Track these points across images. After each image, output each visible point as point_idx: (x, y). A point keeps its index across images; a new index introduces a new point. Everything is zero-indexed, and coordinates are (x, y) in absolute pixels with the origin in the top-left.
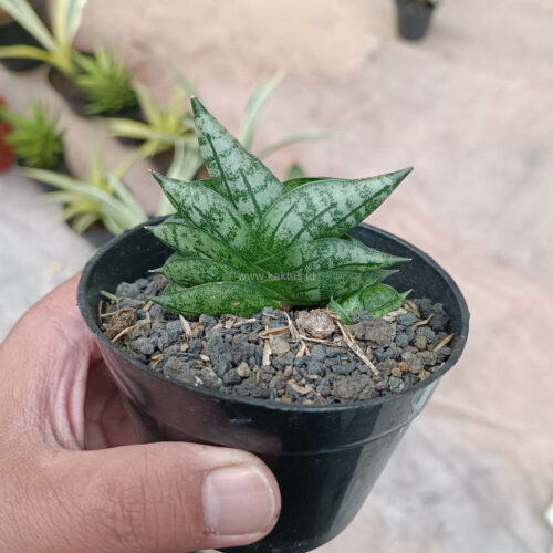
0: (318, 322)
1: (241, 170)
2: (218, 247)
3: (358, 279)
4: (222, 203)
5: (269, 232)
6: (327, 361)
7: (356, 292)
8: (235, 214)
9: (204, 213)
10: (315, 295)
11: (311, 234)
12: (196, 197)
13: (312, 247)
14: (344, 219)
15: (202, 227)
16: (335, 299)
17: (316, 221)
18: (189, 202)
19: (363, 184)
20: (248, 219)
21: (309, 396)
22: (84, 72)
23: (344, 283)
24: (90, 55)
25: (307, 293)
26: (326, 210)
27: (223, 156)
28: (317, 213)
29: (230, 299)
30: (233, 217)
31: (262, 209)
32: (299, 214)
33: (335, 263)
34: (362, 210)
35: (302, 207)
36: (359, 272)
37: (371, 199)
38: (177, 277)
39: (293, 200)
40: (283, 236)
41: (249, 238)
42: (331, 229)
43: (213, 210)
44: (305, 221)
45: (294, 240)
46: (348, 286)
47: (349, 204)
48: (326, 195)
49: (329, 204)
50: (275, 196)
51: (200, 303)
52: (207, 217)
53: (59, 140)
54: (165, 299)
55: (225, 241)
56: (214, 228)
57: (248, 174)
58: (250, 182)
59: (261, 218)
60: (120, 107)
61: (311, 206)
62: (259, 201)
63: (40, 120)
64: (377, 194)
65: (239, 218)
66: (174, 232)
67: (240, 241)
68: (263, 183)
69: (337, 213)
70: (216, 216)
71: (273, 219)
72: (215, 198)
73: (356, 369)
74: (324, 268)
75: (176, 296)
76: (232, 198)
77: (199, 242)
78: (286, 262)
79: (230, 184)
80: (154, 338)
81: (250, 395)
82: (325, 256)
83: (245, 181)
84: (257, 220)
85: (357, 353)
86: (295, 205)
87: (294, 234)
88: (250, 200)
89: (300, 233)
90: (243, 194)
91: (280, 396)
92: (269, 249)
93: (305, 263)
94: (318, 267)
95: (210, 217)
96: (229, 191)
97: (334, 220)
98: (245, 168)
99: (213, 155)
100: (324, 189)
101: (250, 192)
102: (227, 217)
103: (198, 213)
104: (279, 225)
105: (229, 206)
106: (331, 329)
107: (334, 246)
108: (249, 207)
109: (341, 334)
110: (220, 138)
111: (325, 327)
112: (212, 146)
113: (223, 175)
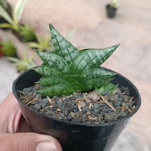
0: (94, 96)
1: (66, 46)
2: (58, 73)
3: (103, 81)
4: (59, 58)
5: (75, 67)
6: (99, 108)
7: (102, 85)
8: (64, 61)
9: (53, 62)
10: (90, 87)
11: (89, 66)
12: (51, 57)
13: (89, 71)
14: (100, 61)
15: (53, 67)
16: (97, 88)
17: (91, 62)
18: (48, 58)
19: (105, 50)
20: (69, 62)
21: (96, 121)
23: (100, 82)
25: (88, 86)
26: (94, 58)
27: (60, 42)
28: (91, 60)
29: (63, 90)
31: (73, 59)
32: (85, 60)
33: (97, 76)
34: (105, 58)
35: (86, 58)
36: (104, 78)
37: (108, 54)
38: (44, 84)
39: (83, 55)
40: (80, 67)
41: (69, 69)
42: (95, 64)
43: (57, 60)
44: (87, 62)
45: (84, 69)
46: (100, 83)
47: (101, 56)
48: (93, 53)
49: (94, 56)
50: (77, 55)
51: (53, 92)
52: (55, 63)
54: (41, 91)
55: (61, 70)
56: (57, 66)
58: (69, 50)
59: (73, 62)
61: (89, 57)
62: (72, 57)
65: (65, 62)
66: (43, 69)
67: (66, 70)
68: (73, 51)
69: (97, 59)
70: (58, 62)
71: (77, 62)
72: (57, 57)
73: (109, 110)
74: (93, 78)
75: (45, 90)
76: (63, 56)
77: (52, 72)
79: (62, 51)
80: (40, 104)
81: (76, 122)
82: (94, 74)
83: (68, 50)
84: (71, 63)
85: (108, 105)
86: (84, 57)
87: (84, 67)
88: (69, 56)
89: (86, 66)
90: (67, 54)
91: (86, 122)
92: (75, 72)
93: (87, 76)
94: (91, 77)
96: (62, 54)
97: (96, 61)
98: (67, 46)
99: (56, 42)
100: (93, 51)
101: (69, 53)
102: (61, 62)
103: (51, 62)
104: (79, 64)
105: (62, 59)
106: (99, 98)
107: (96, 70)
108: (69, 59)
109: (103, 100)
110: (59, 36)
111: (97, 98)
112: (56, 39)
113: (60, 49)
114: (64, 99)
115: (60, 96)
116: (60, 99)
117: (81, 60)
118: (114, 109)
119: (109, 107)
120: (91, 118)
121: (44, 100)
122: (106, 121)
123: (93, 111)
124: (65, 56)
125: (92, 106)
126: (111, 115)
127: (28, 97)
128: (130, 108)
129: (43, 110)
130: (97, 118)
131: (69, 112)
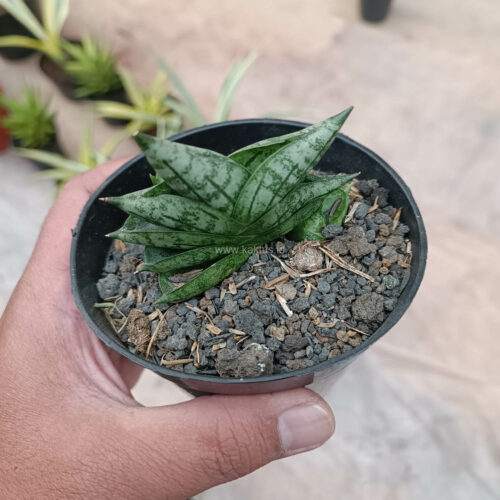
1: (206, 177)
4: (190, 206)
5: (245, 213)
8: (209, 210)
11: (280, 197)
13: (283, 205)
14: (305, 173)
15: (177, 229)
17: (284, 186)
20: (222, 210)
22: (72, 59)
24: (77, 43)
26: (290, 174)
27: (186, 173)
28: (283, 180)
30: (210, 214)
31: (233, 197)
32: (267, 188)
35: (269, 181)
37: (324, 149)
39: (259, 179)
40: (259, 209)
42: (296, 184)
43: (186, 213)
44: (274, 190)
47: (307, 160)
48: (286, 162)
49: (291, 168)
52: (181, 220)
53: (51, 122)
55: (205, 232)
56: (190, 226)
57: (213, 176)
58: (217, 183)
59: (234, 204)
60: (106, 90)
61: (276, 176)
62: (229, 193)
64: (328, 142)
65: (215, 213)
67: (220, 227)
68: (227, 176)
69: (298, 173)
70: (189, 218)
71: (246, 201)
72: (183, 203)
74: (294, 213)
76: (203, 201)
77: (179, 240)
78: (264, 225)
79: (200, 192)
80: (180, 332)
83: (214, 184)
84: (231, 207)
86: (262, 182)
87: (267, 204)
88: (222, 196)
89: (272, 201)
90: (214, 194)
92: (247, 222)
93: (280, 218)
95: (185, 219)
97: (297, 178)
98: (209, 174)
99: (174, 175)
100: (282, 156)
101: (220, 190)
102: (202, 215)
103: (170, 220)
104: (252, 203)
105: (201, 206)
106: (321, 259)
107: (299, 193)
108: (222, 201)
109: (330, 259)
110: (176, 158)
111: (316, 260)
112: (171, 168)
113: (190, 188)
114: (232, 289)
115: (218, 286)
116: (224, 292)
117: (257, 193)
118: (367, 277)
119: (353, 274)
120: (322, 325)
121: (181, 310)
122: (358, 321)
123: (320, 301)
124: (209, 200)
125: (314, 287)
126: (366, 304)
127: (138, 322)
128: (399, 251)
129: (195, 344)
130: (337, 318)
131: (265, 327)
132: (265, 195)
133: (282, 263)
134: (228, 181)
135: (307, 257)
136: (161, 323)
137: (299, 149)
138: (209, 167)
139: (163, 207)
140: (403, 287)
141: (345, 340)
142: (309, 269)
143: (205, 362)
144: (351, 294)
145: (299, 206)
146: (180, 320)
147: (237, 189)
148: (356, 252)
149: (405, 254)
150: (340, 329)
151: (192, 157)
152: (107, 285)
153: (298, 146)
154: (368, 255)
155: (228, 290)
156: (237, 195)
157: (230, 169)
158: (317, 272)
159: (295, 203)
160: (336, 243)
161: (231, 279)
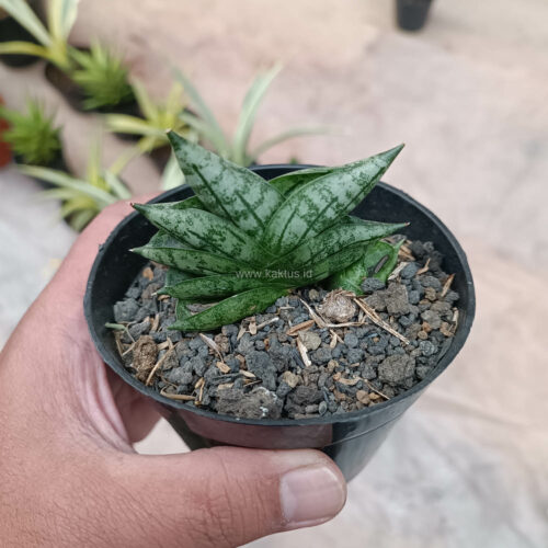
1: (237, 192)
2: (224, 264)
4: (218, 223)
5: (275, 241)
8: (236, 232)
9: (202, 236)
11: (316, 231)
13: (318, 241)
14: (346, 209)
15: (202, 249)
17: (320, 219)
18: (183, 227)
19: (358, 171)
20: (251, 234)
21: (358, 386)
22: (80, 68)
24: (86, 50)
26: (328, 206)
27: (215, 183)
28: (320, 212)
29: (247, 306)
30: (234, 234)
31: (264, 221)
32: (302, 217)
33: (340, 246)
34: (362, 196)
35: (304, 210)
37: (368, 185)
38: (185, 297)
39: (294, 205)
40: (290, 240)
41: (256, 250)
42: (335, 220)
43: (212, 231)
44: (309, 221)
45: (300, 241)
47: (348, 195)
48: (325, 193)
49: (329, 200)
52: (206, 239)
53: (56, 137)
54: (183, 324)
55: (231, 256)
56: (215, 248)
57: (244, 193)
58: (248, 201)
59: (264, 229)
60: (117, 102)
61: (312, 206)
62: (260, 215)
63: (37, 117)
64: (374, 178)
65: (242, 235)
67: (246, 254)
68: (260, 196)
69: (338, 206)
70: (215, 237)
71: (277, 227)
72: (210, 220)
73: (389, 343)
74: (331, 254)
76: (231, 219)
77: (202, 262)
78: (295, 261)
79: (228, 208)
82: (331, 244)
83: (243, 201)
84: (260, 232)
86: (296, 210)
87: (300, 236)
88: (251, 217)
89: (305, 234)
90: (243, 213)
91: (332, 392)
92: (276, 254)
93: (313, 257)
94: (326, 255)
95: (210, 238)
96: (227, 213)
97: (337, 212)
98: (240, 189)
99: (203, 184)
100: (322, 186)
101: (250, 210)
102: (228, 236)
103: (195, 237)
104: (284, 231)
105: (229, 226)
106: (353, 310)
107: (338, 232)
108: (251, 223)
109: (364, 314)
110: (207, 165)
111: (348, 311)
112: (201, 175)
113: (218, 201)
114: (253, 329)
115: (238, 323)
116: (243, 331)
117: (289, 221)
118: (402, 338)
119: (386, 333)
120: (343, 381)
121: (193, 343)
122: (383, 384)
123: (345, 355)
124: (238, 219)
125: (340, 339)
126: (394, 365)
127: (145, 347)
128: (444, 318)
129: (201, 380)
130: (361, 376)
131: (279, 373)
132: (299, 225)
133: (311, 310)
134: (260, 202)
135: (338, 306)
136: (170, 352)
137: (342, 181)
138: (241, 182)
139: (189, 221)
140: (441, 355)
141: (365, 401)
142: (338, 319)
143: (206, 401)
144: (381, 353)
145: (337, 249)
146: (190, 354)
147: (269, 213)
148: (393, 309)
149: (450, 323)
150: (361, 388)
151: (225, 168)
152: (124, 309)
153: (340, 178)
154: (407, 315)
155: (248, 329)
156: (269, 219)
157: (264, 190)
158: (347, 324)
159: (333, 242)
160: (374, 298)
161: (253, 318)
